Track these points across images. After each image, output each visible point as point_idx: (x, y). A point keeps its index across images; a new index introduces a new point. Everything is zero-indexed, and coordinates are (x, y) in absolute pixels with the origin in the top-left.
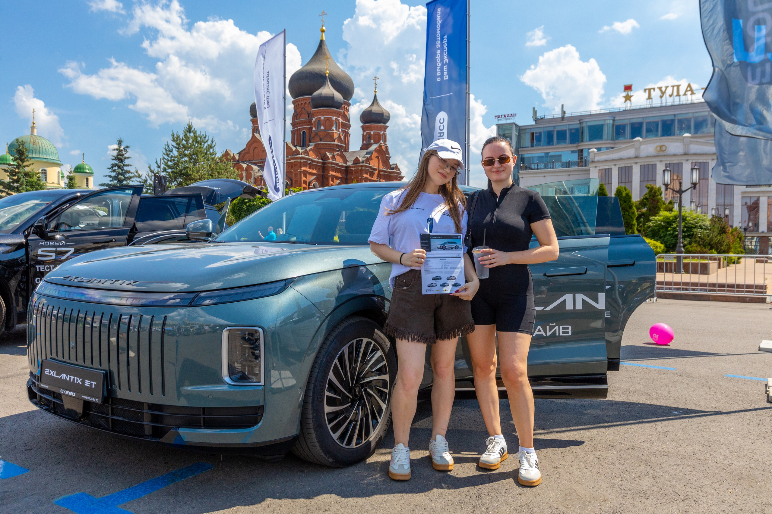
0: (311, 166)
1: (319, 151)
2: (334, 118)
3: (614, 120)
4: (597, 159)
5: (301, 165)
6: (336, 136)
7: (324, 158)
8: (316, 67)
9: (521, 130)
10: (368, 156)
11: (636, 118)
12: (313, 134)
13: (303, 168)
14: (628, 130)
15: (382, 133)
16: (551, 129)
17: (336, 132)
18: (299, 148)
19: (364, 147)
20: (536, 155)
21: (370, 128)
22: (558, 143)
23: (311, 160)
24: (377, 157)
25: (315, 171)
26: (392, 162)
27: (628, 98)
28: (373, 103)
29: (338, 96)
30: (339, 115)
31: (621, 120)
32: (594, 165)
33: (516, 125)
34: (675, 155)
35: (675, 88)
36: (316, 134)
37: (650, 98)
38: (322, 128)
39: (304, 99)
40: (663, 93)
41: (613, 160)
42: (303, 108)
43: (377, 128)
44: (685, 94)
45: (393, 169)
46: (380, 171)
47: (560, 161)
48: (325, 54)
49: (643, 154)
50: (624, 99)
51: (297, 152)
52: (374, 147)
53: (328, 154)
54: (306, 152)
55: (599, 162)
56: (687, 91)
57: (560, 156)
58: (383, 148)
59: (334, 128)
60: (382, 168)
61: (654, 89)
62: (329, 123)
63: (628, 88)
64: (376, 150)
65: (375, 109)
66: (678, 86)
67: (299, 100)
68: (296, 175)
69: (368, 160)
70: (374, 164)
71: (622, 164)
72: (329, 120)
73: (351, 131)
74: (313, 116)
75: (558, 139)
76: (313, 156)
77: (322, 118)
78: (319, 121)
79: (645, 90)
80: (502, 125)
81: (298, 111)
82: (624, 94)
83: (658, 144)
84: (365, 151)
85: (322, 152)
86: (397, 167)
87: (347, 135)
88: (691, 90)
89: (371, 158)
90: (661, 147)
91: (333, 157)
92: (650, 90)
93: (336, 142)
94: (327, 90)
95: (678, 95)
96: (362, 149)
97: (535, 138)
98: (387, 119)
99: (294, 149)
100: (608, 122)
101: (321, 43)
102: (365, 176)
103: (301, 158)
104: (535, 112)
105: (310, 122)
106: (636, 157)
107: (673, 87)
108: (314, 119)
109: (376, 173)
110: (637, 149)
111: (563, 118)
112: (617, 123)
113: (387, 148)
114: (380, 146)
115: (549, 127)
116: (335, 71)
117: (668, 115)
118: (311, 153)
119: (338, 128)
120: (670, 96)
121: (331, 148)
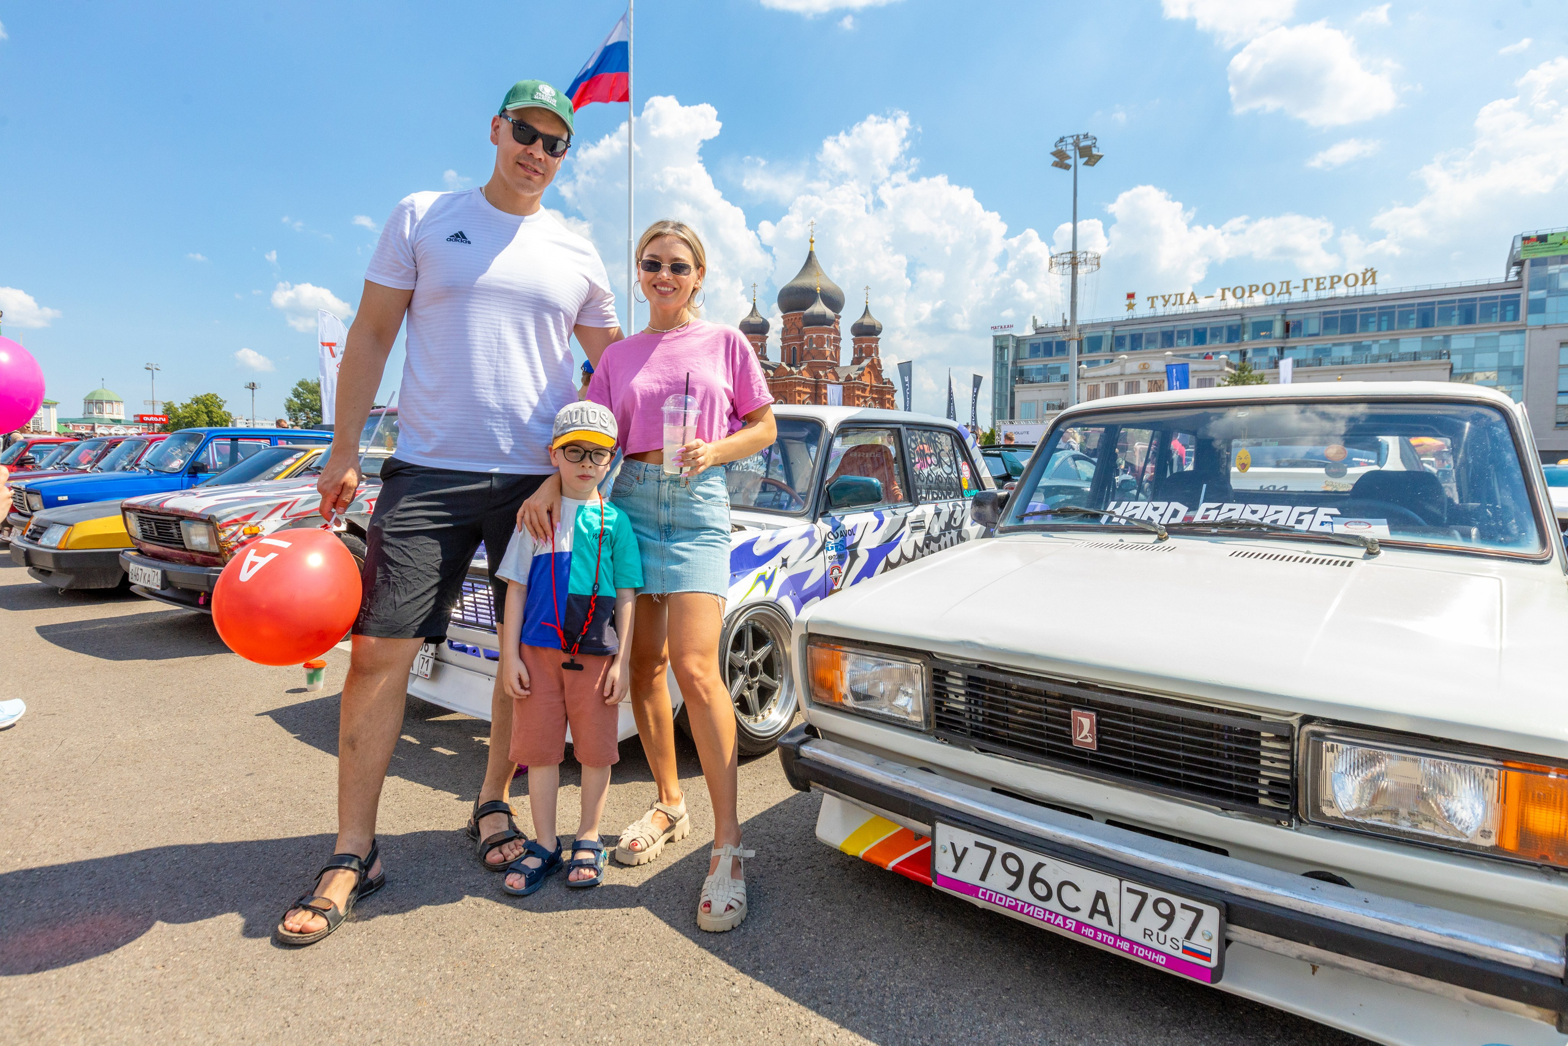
0: (805, 385)
1: (813, 369)
2: (826, 336)
3: (1113, 331)
4: (1086, 375)
5: (795, 385)
6: (828, 354)
7: (817, 376)
8: (807, 282)
9: (1019, 341)
10: (860, 372)
11: (1136, 329)
12: (805, 353)
13: (798, 388)
14: (1128, 342)
15: (874, 346)
16: (1050, 340)
17: (828, 349)
18: (793, 369)
19: (856, 361)
20: (1035, 367)
21: (862, 341)
22: (1057, 354)
23: (805, 380)
24: (869, 372)
25: (808, 390)
26: (884, 375)
27: (1131, 307)
28: (864, 314)
29: (829, 313)
30: (830, 331)
31: (1121, 331)
32: (1084, 381)
33: (1013, 336)
34: (1157, 373)
35: (1179, 297)
36: (809, 352)
37: (1152, 306)
38: (814, 346)
39: (794, 315)
40: (1167, 302)
41: (1101, 377)
42: (794, 324)
43: (867, 341)
44: (1188, 303)
45: (885, 383)
46: (872, 387)
47: (1059, 373)
48: (815, 266)
49: (1127, 371)
50: (1126, 308)
51: (792, 373)
52: (866, 362)
53: (821, 372)
54: (800, 373)
55: (1087, 378)
56: (1190, 299)
57: (1059, 368)
58: (876, 362)
59: (826, 346)
60: (874, 384)
61: (1157, 297)
62: (821, 341)
63: (1131, 296)
64: (868, 366)
65: (867, 321)
66: (1182, 295)
67: (789, 316)
68: (791, 394)
69: (860, 377)
70: (866, 380)
71: (1109, 381)
72: (821, 338)
73: (841, 344)
74: (805, 334)
75: (1057, 351)
76: (807, 376)
77: (814, 336)
78: (811, 338)
79: (1148, 299)
80: (999, 336)
81: (788, 326)
82: (1127, 302)
83: (1142, 362)
84: (857, 367)
85: (815, 370)
86: (889, 382)
87: (837, 348)
88: (1195, 299)
89: (863, 374)
90: (1144, 364)
91: (826, 375)
92: (1153, 298)
93: (829, 360)
94: (819, 308)
95: (1181, 304)
96: (853, 363)
97: (1035, 350)
98: (879, 332)
99: (788, 369)
100: (1107, 333)
101: (811, 254)
102: (857, 392)
103: (796, 378)
104: (1035, 321)
105: (801, 338)
106: (1121, 374)
107: (1177, 295)
108: (806, 337)
109: (868, 388)
110: (1123, 367)
111: (1064, 327)
112: (1117, 334)
113: (879, 361)
114: (872, 361)
115: (1048, 338)
116: (825, 284)
117: (1167, 326)
118: (804, 372)
119: (829, 346)
120: (1174, 304)
121: (823, 366)
